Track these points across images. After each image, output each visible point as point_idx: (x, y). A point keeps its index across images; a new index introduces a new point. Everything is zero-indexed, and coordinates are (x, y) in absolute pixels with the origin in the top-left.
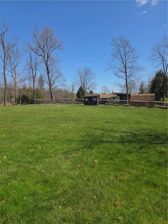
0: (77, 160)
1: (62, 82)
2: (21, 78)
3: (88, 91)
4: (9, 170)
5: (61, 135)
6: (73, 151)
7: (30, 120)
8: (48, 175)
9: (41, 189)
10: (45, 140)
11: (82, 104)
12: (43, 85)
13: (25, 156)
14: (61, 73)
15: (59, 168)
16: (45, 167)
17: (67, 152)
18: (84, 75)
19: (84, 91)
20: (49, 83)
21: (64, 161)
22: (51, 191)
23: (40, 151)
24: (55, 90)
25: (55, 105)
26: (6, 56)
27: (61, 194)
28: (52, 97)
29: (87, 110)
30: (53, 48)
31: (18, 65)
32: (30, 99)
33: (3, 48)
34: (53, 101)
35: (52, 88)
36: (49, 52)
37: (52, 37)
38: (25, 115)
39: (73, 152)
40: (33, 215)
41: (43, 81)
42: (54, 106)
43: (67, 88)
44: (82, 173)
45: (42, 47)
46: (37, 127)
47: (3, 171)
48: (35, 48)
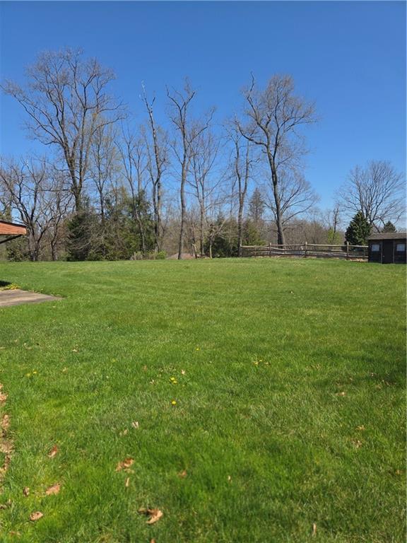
0: (357, 411)
1: (307, 204)
2: (215, 199)
3: (379, 224)
4: (193, 403)
5: (307, 337)
6: (342, 383)
7: (230, 293)
8: (279, 433)
9: (265, 465)
10: (266, 345)
11: (362, 260)
12: (262, 211)
13: (224, 377)
14: (306, 180)
15: (306, 420)
16: (271, 412)
17: (326, 383)
18: (371, 182)
19: (367, 224)
20: (275, 206)
21: (319, 408)
22: (288, 479)
23: (257, 370)
24: (288, 223)
25: (287, 260)
26: (188, 152)
27: (317, 492)
28: (280, 241)
29: (378, 275)
30: (291, 122)
31: (210, 171)
32: (231, 246)
33: (182, 137)
34: (282, 251)
35: (282, 218)
36: (281, 132)
37: (290, 96)
38: (220, 282)
39: (343, 388)
40: (248, 526)
41: (262, 202)
42: (287, 263)
43: (320, 218)
44: (373, 450)
45: (263, 124)
46: (248, 310)
47: (181, 402)
48: (249, 127)
